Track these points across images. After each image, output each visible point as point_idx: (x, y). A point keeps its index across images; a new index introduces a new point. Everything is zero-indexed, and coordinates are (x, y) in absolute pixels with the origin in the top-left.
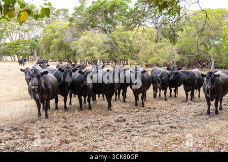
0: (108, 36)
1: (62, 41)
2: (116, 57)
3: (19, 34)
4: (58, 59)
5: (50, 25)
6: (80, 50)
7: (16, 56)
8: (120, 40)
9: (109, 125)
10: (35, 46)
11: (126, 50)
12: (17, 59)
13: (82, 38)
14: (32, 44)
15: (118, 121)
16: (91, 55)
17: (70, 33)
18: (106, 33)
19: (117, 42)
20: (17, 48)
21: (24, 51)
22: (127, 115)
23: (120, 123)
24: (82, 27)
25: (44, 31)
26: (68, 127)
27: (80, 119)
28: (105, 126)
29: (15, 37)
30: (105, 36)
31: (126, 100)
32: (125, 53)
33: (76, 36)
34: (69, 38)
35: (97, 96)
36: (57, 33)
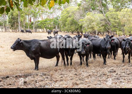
0: (104, 15)
1: (73, 19)
2: (109, 29)
3: (47, 15)
4: (70, 31)
5: (66, 9)
6: (85, 25)
7: (45, 29)
8: (112, 18)
9: (104, 74)
10: (57, 22)
11: (116, 24)
12: (45, 31)
13: (86, 17)
14: (54, 21)
15: (111, 72)
16: (92, 28)
17: (78, 14)
18: (102, 13)
19: (110, 19)
20: (46, 23)
21: (49, 26)
22: (116, 68)
23: (112, 73)
24: (86, 10)
25: (62, 13)
26: (78, 74)
27: (86, 70)
28: (101, 75)
29: (45, 17)
30: (101, 15)
31: (116, 58)
32: (114, 27)
33: (83, 16)
34: (78, 17)
35: (96, 55)
36: (70, 14)
